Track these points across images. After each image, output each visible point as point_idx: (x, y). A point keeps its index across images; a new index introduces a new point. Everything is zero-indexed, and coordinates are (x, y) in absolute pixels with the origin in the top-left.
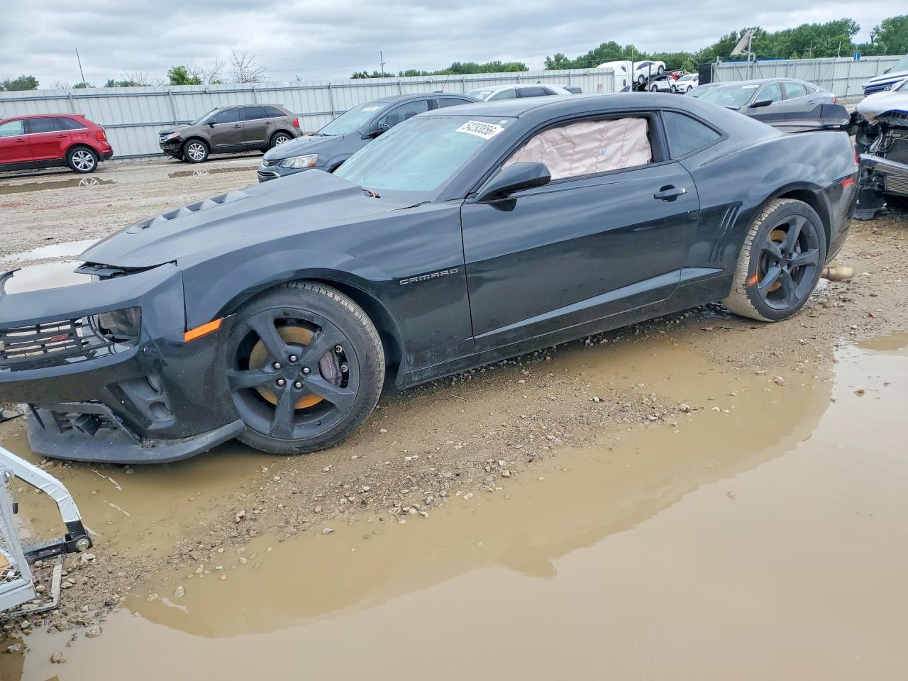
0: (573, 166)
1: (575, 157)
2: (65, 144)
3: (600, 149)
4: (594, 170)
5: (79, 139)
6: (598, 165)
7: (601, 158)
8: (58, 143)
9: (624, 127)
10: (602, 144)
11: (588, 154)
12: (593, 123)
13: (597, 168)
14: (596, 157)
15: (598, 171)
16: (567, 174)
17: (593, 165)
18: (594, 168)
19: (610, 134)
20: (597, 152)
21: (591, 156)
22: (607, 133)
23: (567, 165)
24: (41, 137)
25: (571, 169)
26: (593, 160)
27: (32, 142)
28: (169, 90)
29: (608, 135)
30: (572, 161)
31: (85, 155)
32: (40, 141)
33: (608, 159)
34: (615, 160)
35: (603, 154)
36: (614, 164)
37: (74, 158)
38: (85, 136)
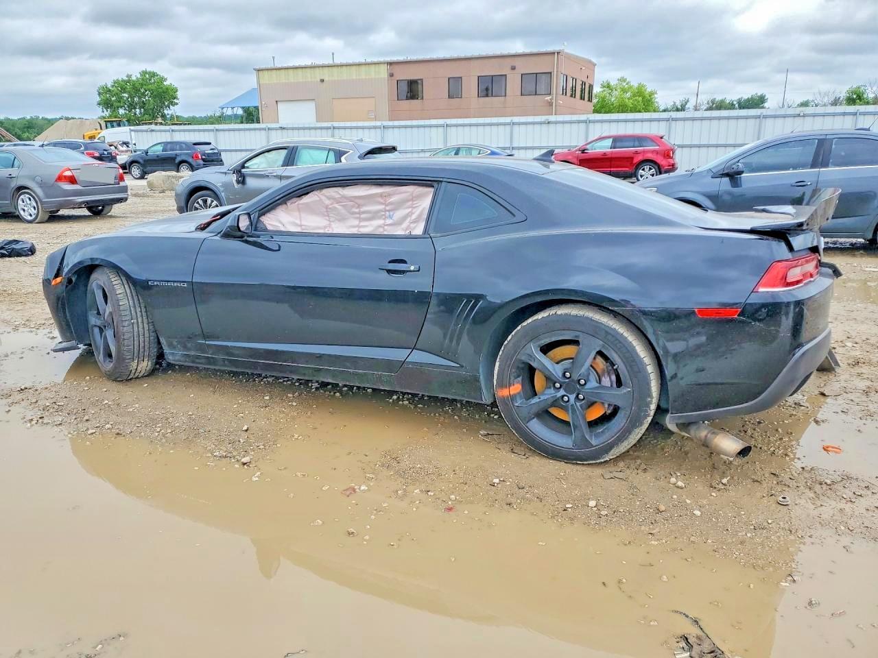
0: (362, 224)
1: (363, 216)
2: (638, 159)
3: (388, 213)
4: (380, 231)
5: (650, 156)
6: (386, 227)
7: (389, 221)
8: (632, 158)
9: (408, 194)
10: (388, 208)
11: (374, 216)
12: (373, 187)
13: (385, 230)
14: (384, 219)
15: (385, 233)
16: (354, 231)
17: (380, 226)
18: (381, 230)
19: (393, 199)
20: (383, 215)
21: (380, 218)
22: (391, 198)
23: (356, 222)
24: (625, 152)
25: (359, 226)
26: (381, 222)
27: (613, 156)
28: (762, 113)
29: (392, 200)
30: (361, 220)
31: (650, 169)
32: (622, 156)
33: (398, 223)
34: (405, 225)
35: (390, 217)
36: (403, 229)
37: (641, 171)
38: (655, 154)
